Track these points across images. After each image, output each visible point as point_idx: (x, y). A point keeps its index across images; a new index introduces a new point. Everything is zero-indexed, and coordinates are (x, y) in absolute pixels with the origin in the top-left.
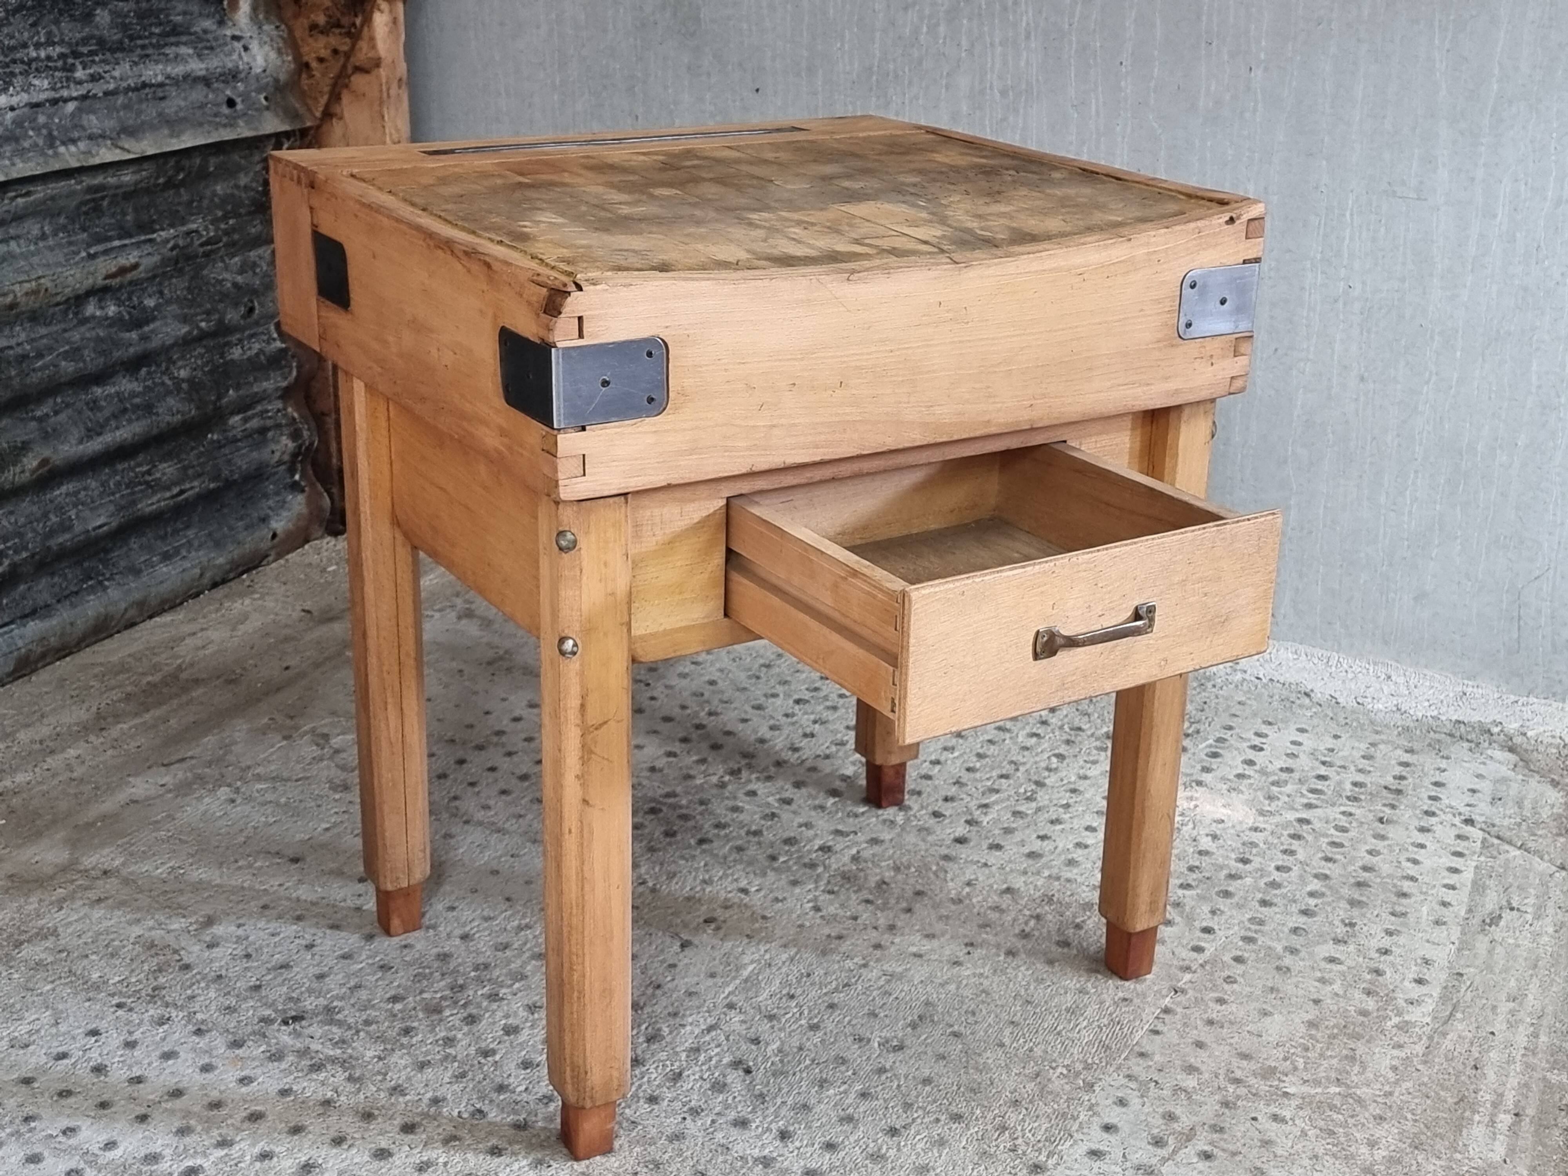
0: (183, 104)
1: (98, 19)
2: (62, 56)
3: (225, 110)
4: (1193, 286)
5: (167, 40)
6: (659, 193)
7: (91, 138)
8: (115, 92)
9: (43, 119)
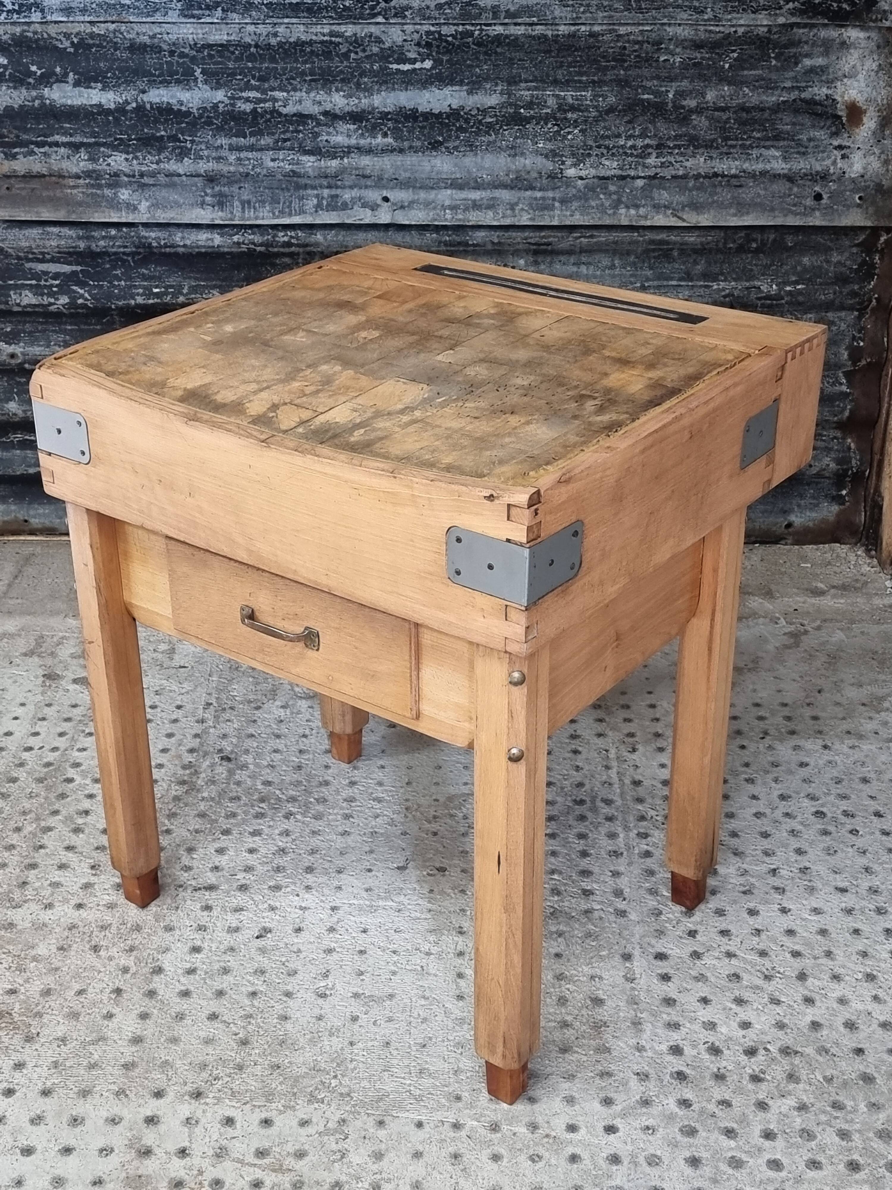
0: (762, 192)
1: (695, 122)
2: (648, 146)
3: (809, 202)
4: (459, 540)
5: (762, 143)
6: (364, 334)
7: (654, 206)
8: (685, 177)
9: (612, 188)
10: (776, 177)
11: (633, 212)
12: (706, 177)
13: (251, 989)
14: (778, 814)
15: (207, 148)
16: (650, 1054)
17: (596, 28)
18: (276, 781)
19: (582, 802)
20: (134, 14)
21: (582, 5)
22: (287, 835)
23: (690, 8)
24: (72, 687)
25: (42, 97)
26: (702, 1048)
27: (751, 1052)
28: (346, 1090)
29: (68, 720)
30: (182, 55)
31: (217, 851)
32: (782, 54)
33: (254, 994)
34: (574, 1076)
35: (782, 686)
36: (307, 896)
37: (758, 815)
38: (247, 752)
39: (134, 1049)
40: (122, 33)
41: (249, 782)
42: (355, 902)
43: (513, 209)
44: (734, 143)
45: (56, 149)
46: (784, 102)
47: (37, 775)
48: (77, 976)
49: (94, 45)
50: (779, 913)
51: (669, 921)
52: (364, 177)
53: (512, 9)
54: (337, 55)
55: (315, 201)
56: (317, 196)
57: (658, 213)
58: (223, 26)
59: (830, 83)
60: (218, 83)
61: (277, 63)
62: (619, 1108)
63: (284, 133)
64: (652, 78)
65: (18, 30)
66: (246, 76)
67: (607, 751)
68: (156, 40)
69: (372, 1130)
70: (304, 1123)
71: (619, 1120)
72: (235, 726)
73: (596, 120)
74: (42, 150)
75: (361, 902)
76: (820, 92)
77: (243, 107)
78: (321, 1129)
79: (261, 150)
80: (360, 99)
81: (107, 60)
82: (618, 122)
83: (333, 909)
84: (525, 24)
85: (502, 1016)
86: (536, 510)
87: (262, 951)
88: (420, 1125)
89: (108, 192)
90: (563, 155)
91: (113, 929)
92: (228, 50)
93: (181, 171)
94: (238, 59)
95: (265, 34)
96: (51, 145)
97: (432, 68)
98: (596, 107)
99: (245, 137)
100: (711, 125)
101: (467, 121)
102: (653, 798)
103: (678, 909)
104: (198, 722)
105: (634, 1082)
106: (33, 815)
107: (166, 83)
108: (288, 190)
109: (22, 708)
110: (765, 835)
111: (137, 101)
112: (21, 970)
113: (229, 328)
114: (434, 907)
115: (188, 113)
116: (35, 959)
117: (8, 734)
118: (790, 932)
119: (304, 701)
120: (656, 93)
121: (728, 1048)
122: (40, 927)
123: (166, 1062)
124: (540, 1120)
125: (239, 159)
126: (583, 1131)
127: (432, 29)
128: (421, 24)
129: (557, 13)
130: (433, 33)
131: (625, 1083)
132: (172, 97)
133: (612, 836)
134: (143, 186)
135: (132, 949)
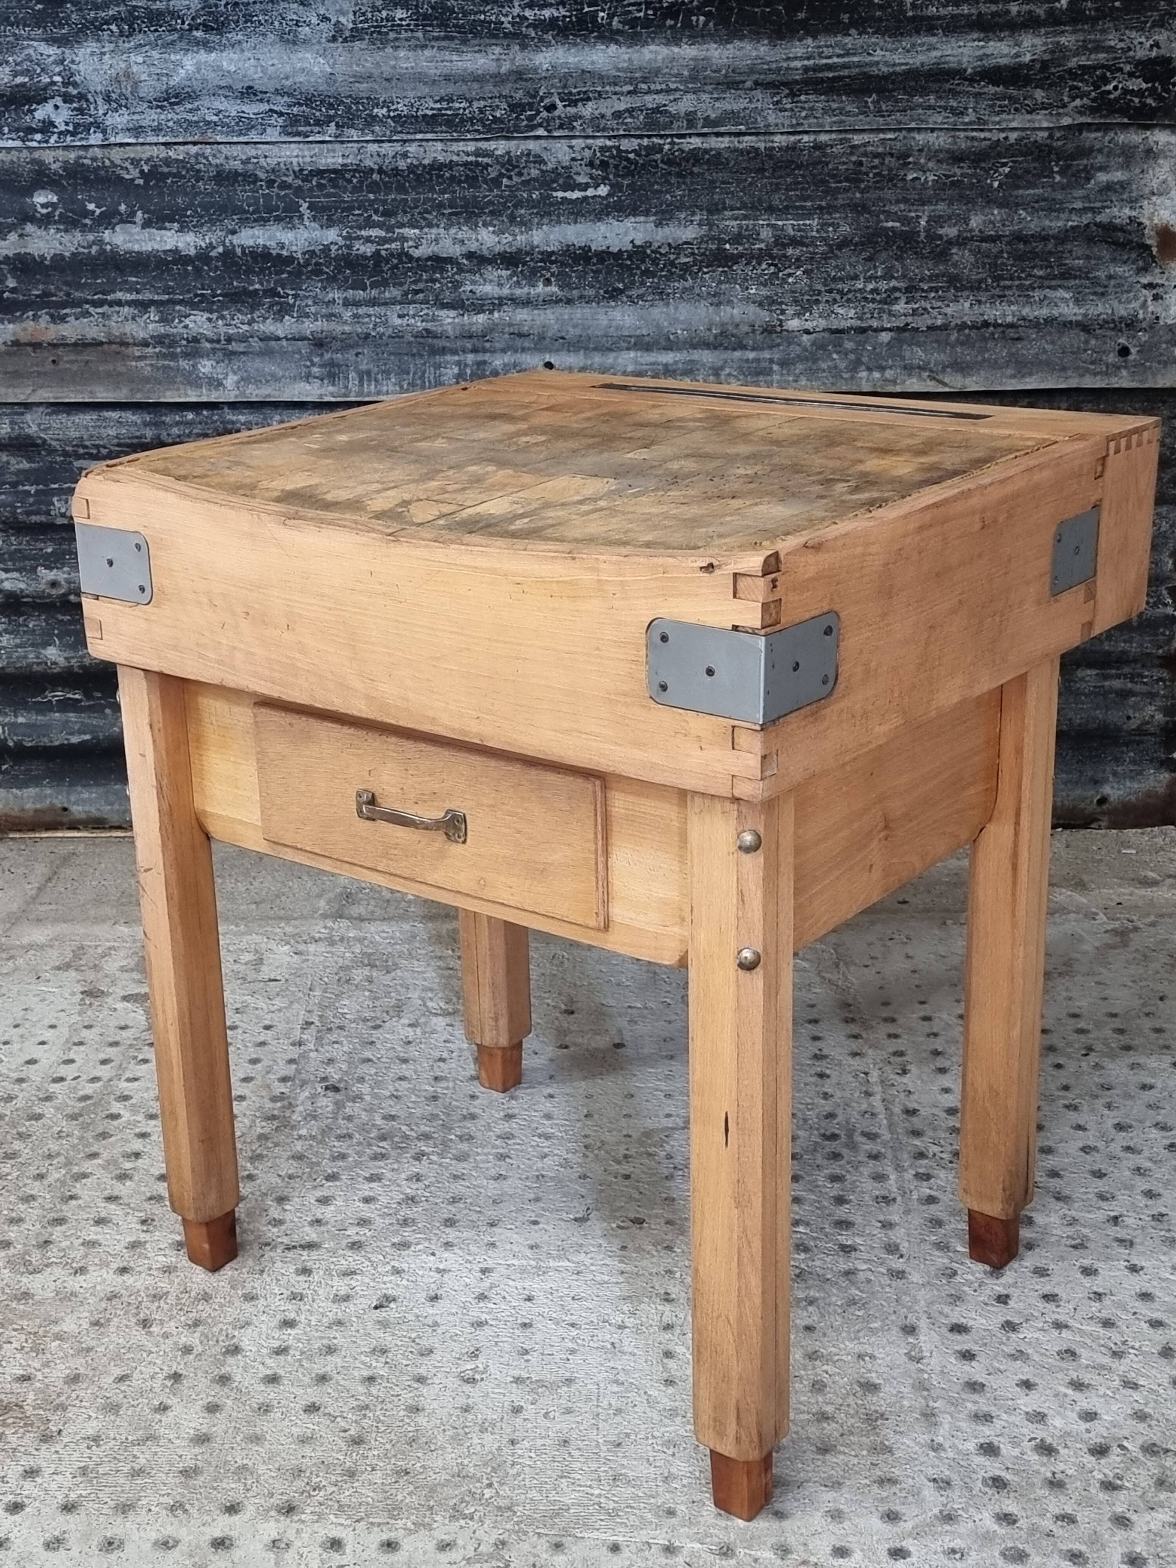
0: (1048, 347)
1: (956, 257)
2: (895, 289)
3: (1112, 358)
4: (664, 638)
5: (1046, 283)
6: (525, 439)
7: (905, 368)
8: (945, 327)
9: (849, 345)
10: (1067, 325)
11: (877, 375)
12: (974, 327)
13: (366, 1373)
14: (1116, 1148)
15: (315, 303)
16: (951, 1454)
17: (823, 138)
18: (402, 1114)
19: (834, 1137)
20: (222, 132)
21: (803, 108)
22: (418, 1180)
23: (945, 108)
24: (120, 1005)
25: (100, 242)
26: (1027, 1446)
27: (1100, 1451)
28: (507, 1502)
29: (116, 1044)
30: (284, 186)
31: (318, 1201)
32: (1069, 167)
33: (371, 1379)
34: (839, 1484)
35: (1108, 992)
36: (446, 1255)
37: (1086, 1150)
38: (361, 1080)
39: (197, 1450)
40: (206, 158)
41: (364, 1116)
42: (515, 1262)
43: (717, 374)
44: (1008, 283)
45: (117, 308)
46: (1072, 227)
47: (69, 1111)
48: (117, 1358)
49: (170, 174)
50: (1126, 1272)
51: (969, 1283)
52: (521, 335)
53: (713, 116)
54: (485, 181)
55: (456, 370)
56: (458, 363)
57: (910, 375)
58: (337, 146)
59: (1133, 202)
60: (329, 219)
61: (406, 192)
62: (909, 1525)
63: (415, 282)
64: (898, 202)
65: (72, 156)
66: (366, 211)
67: (866, 1074)
68: (250, 166)
69: (545, 1556)
70: (445, 1546)
71: (910, 1540)
72: (345, 1049)
73: (825, 257)
74: (99, 310)
75: (524, 1262)
76: (1121, 213)
77: (363, 249)
78: (471, 1554)
79: (385, 304)
80: (515, 235)
81: (186, 194)
82: (853, 259)
83: (484, 1271)
84: (730, 134)
85: (734, 1374)
86: (774, 581)
87: (384, 1325)
88: (615, 1548)
89: (184, 364)
90: (782, 303)
91: (171, 1299)
92: (344, 178)
93: (280, 333)
94: (356, 189)
95: (391, 154)
96: (111, 304)
97: (609, 195)
98: (824, 239)
99: (364, 290)
100: (977, 261)
101: (655, 262)
102: (935, 1129)
103: (980, 1268)
104: (293, 1044)
105: (929, 1492)
106: (62, 1159)
107: (262, 221)
108: (421, 356)
109: (52, 1031)
110: (1099, 1175)
111: (224, 245)
112: (38, 1350)
113: (344, 438)
114: (628, 1268)
115: (290, 259)
116: (58, 1337)
117: (32, 1062)
118: (1146, 1296)
119: (440, 1019)
120: (905, 220)
121: (1066, 1446)
122: (67, 1297)
123: (244, 1467)
124: (792, 1541)
125: (355, 316)
126: (857, 1556)
127: (609, 143)
128: (593, 137)
129: (772, 119)
130: (609, 149)
131: (916, 1492)
132: (270, 239)
133: (879, 1178)
134: (230, 355)
135: (196, 1324)
